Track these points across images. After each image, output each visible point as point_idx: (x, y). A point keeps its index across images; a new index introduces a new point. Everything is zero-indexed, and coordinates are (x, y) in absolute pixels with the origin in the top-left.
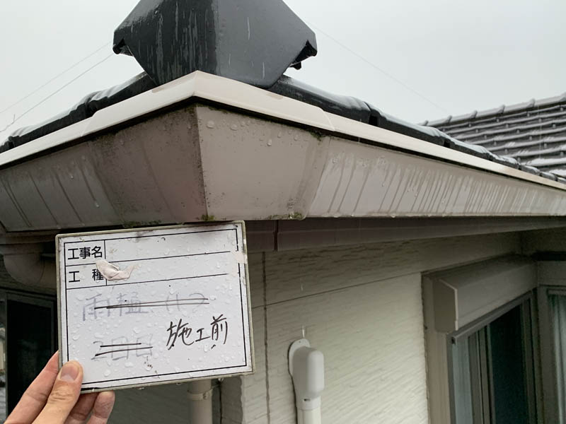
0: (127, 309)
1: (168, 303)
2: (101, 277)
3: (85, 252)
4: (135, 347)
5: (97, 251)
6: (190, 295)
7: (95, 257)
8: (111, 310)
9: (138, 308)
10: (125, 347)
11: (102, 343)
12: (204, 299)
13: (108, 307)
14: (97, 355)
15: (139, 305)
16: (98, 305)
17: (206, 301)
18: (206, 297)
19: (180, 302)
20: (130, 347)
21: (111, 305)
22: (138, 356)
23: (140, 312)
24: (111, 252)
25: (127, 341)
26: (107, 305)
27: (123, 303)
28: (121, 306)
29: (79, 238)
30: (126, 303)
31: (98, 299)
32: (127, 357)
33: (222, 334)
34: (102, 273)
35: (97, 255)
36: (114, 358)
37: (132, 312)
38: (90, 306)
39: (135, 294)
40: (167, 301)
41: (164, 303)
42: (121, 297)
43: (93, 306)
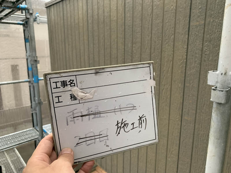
0: (93, 116)
1: (116, 110)
2: (75, 99)
3: (64, 84)
4: (98, 137)
5: (72, 83)
6: (127, 105)
7: (71, 86)
8: (84, 117)
9: (99, 114)
10: (93, 138)
11: (80, 137)
12: (134, 107)
13: (82, 116)
14: (77, 144)
15: (99, 113)
16: (75, 115)
17: (135, 108)
18: (135, 106)
19: (121, 109)
20: (96, 137)
21: (83, 114)
22: (100, 141)
23: (100, 117)
24: (81, 83)
25: (94, 134)
26: (81, 115)
27: (90, 113)
28: (89, 115)
29: (59, 75)
30: (92, 112)
31: (75, 112)
32: (95, 143)
33: (144, 124)
34: (76, 96)
35: (72, 85)
36: (87, 144)
37: (96, 118)
38: (70, 117)
39: (97, 107)
40: (115, 109)
41: (113, 111)
42: (89, 109)
43: (72, 116)
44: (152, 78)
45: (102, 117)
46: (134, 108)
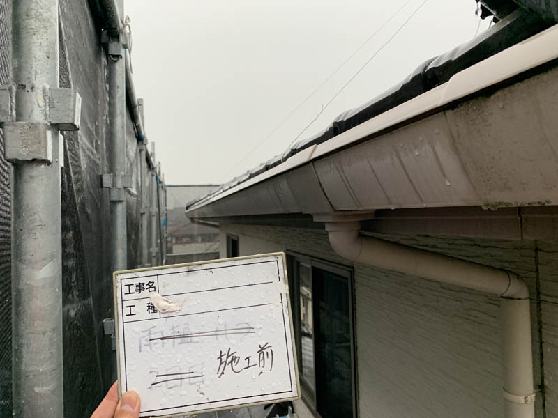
0: (180, 340)
1: (218, 333)
2: (154, 310)
3: (140, 288)
4: (188, 375)
5: (151, 286)
6: (237, 325)
7: (149, 291)
8: (165, 340)
9: (189, 338)
10: (179, 376)
11: (158, 372)
12: (250, 328)
13: (162, 339)
14: (153, 385)
15: (191, 335)
16: (153, 337)
17: (252, 330)
18: (252, 327)
19: (228, 332)
20: (183, 376)
21: (165, 336)
22: (190, 384)
23: (191, 342)
24: (164, 287)
25: (181, 370)
26: (161, 337)
27: (176, 334)
28: (173, 337)
29: (134, 274)
30: (178, 334)
31: (153, 331)
32: (181, 385)
33: (268, 361)
34: (156, 307)
35: (151, 289)
36: (169, 387)
37: (184, 343)
38: (145, 338)
39: (186, 325)
40: (217, 331)
41: (213, 333)
42: (173, 328)
43: (148, 338)
44: (282, 279)
45: (194, 342)
46: (250, 330)
